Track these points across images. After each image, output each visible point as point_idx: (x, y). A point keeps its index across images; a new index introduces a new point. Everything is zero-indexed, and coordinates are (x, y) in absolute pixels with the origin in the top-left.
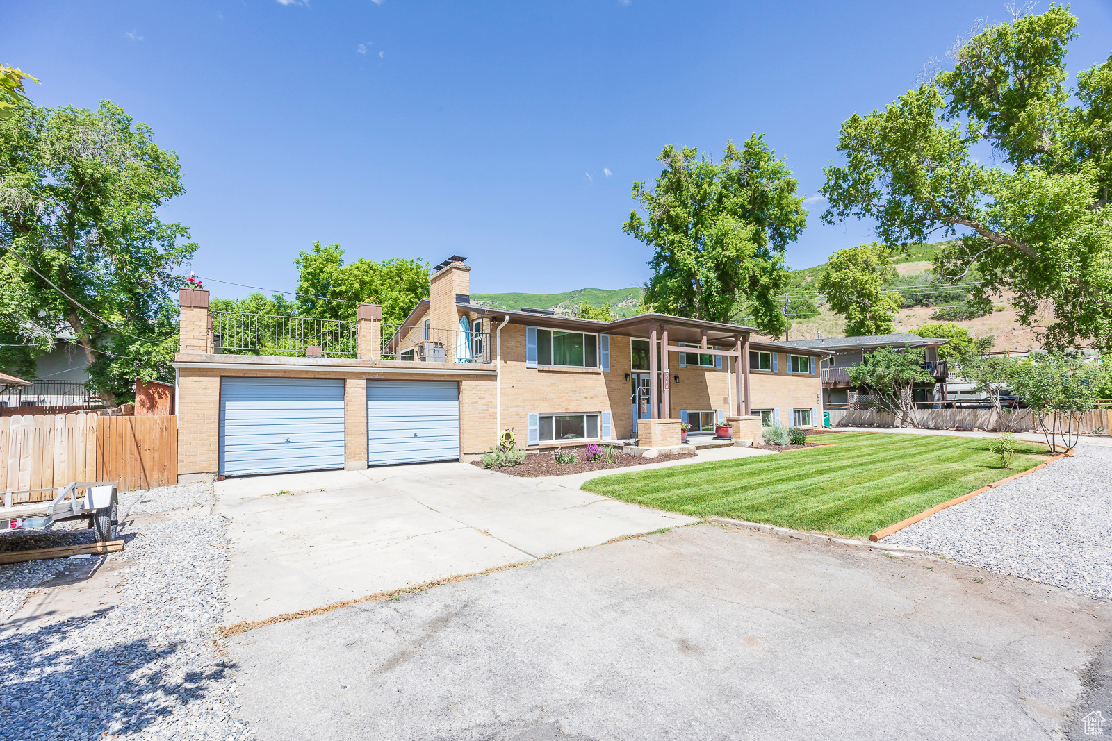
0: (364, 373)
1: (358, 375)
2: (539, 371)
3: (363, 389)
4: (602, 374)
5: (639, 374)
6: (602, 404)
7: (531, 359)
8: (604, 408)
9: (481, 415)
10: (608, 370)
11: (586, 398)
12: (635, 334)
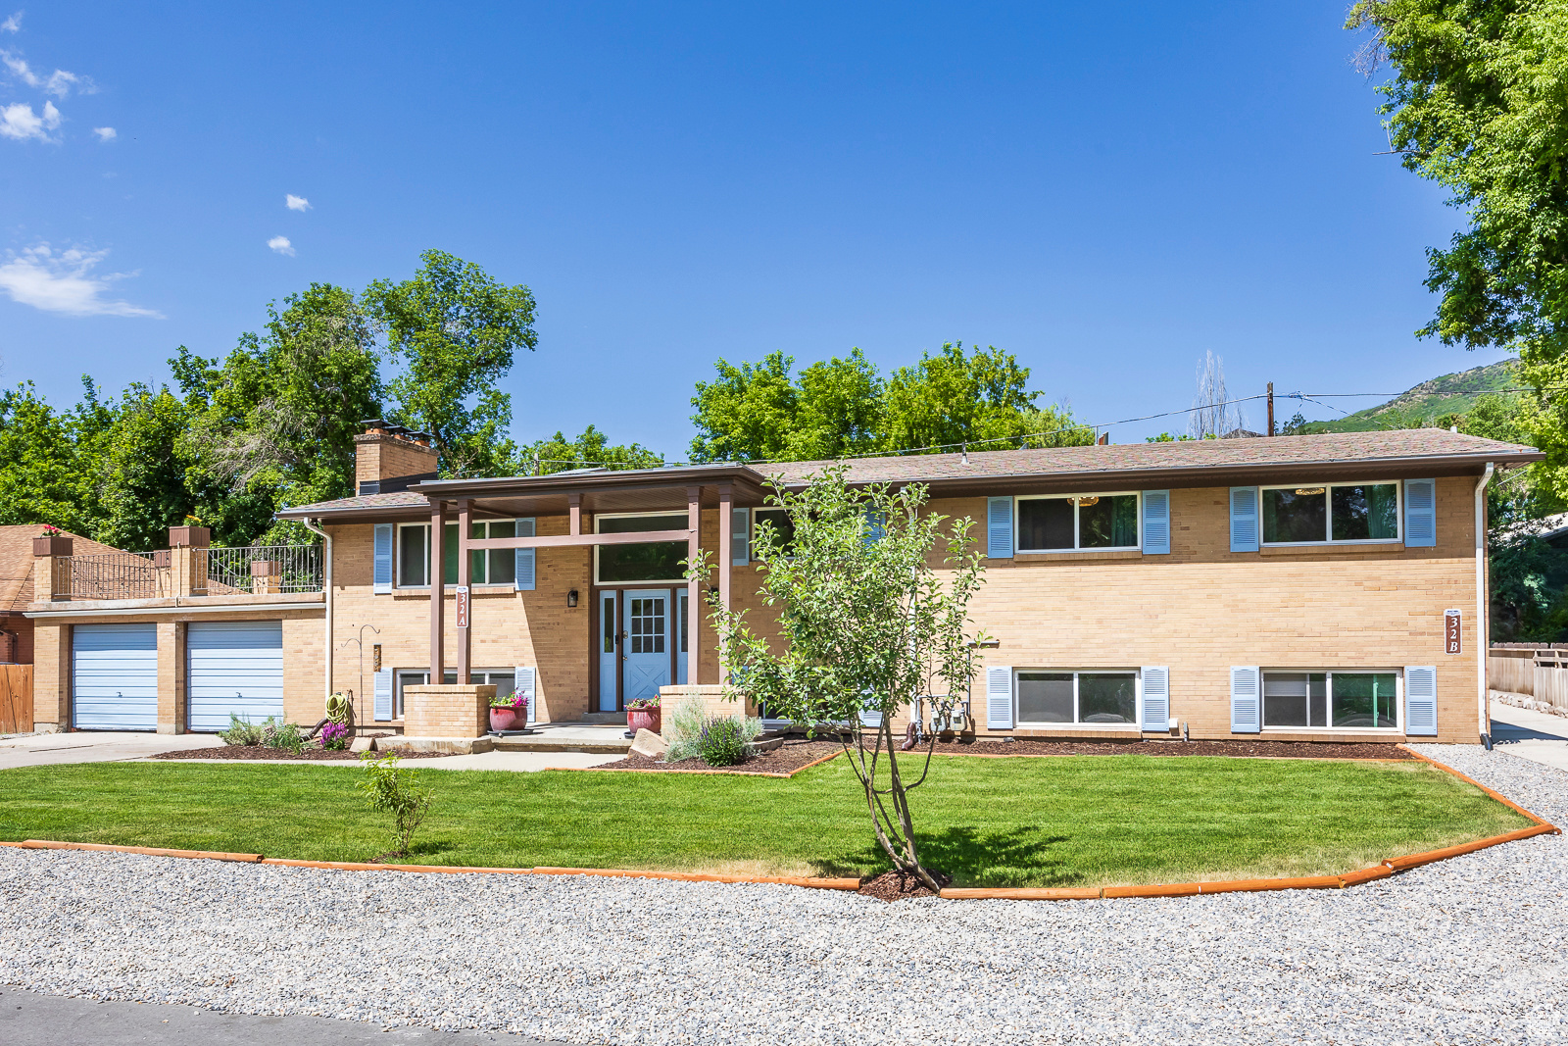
0: (173, 615)
1: (167, 618)
2: (396, 598)
3: (172, 635)
4: (519, 595)
5: (620, 591)
6: (517, 653)
7: (382, 580)
8: (521, 661)
9: (308, 669)
10: (531, 587)
11: (482, 641)
12: (604, 507)
